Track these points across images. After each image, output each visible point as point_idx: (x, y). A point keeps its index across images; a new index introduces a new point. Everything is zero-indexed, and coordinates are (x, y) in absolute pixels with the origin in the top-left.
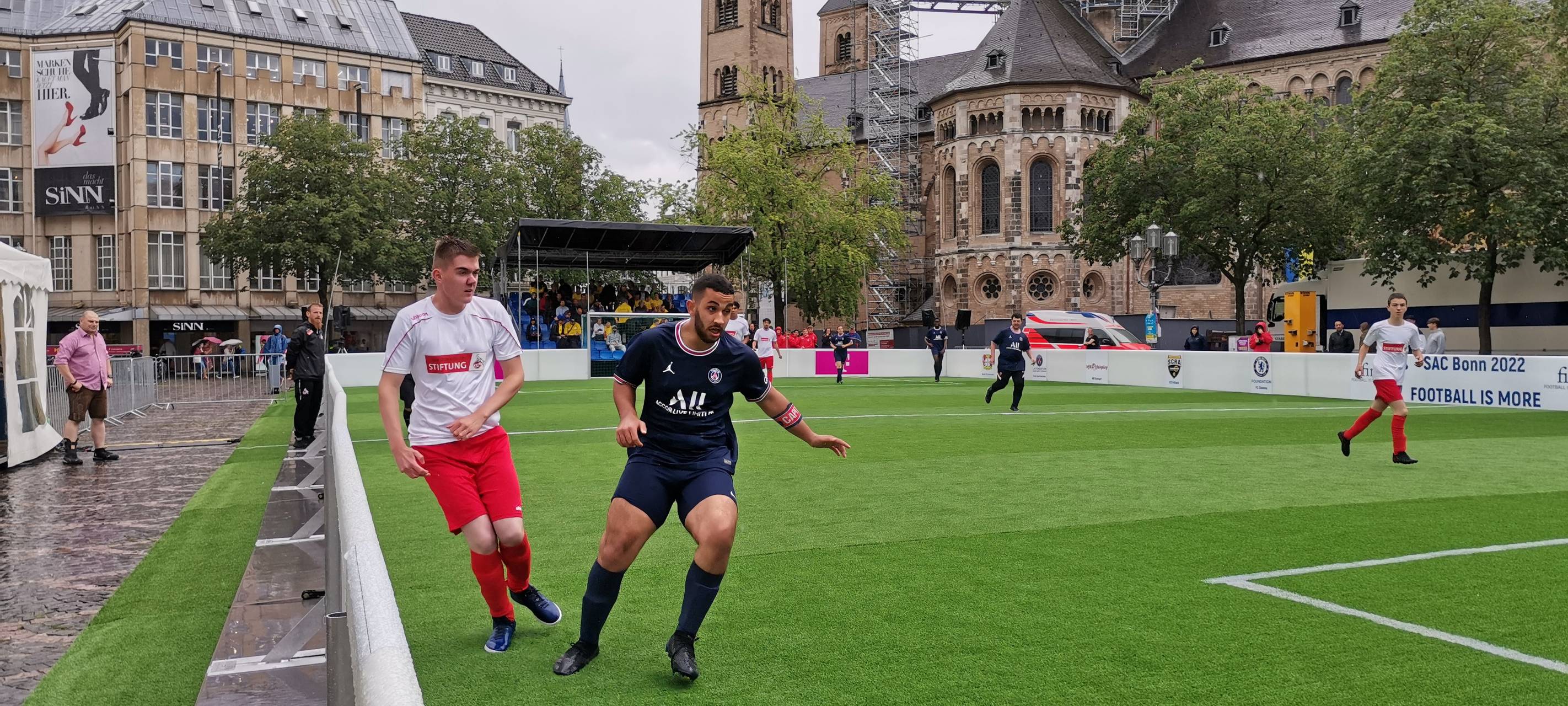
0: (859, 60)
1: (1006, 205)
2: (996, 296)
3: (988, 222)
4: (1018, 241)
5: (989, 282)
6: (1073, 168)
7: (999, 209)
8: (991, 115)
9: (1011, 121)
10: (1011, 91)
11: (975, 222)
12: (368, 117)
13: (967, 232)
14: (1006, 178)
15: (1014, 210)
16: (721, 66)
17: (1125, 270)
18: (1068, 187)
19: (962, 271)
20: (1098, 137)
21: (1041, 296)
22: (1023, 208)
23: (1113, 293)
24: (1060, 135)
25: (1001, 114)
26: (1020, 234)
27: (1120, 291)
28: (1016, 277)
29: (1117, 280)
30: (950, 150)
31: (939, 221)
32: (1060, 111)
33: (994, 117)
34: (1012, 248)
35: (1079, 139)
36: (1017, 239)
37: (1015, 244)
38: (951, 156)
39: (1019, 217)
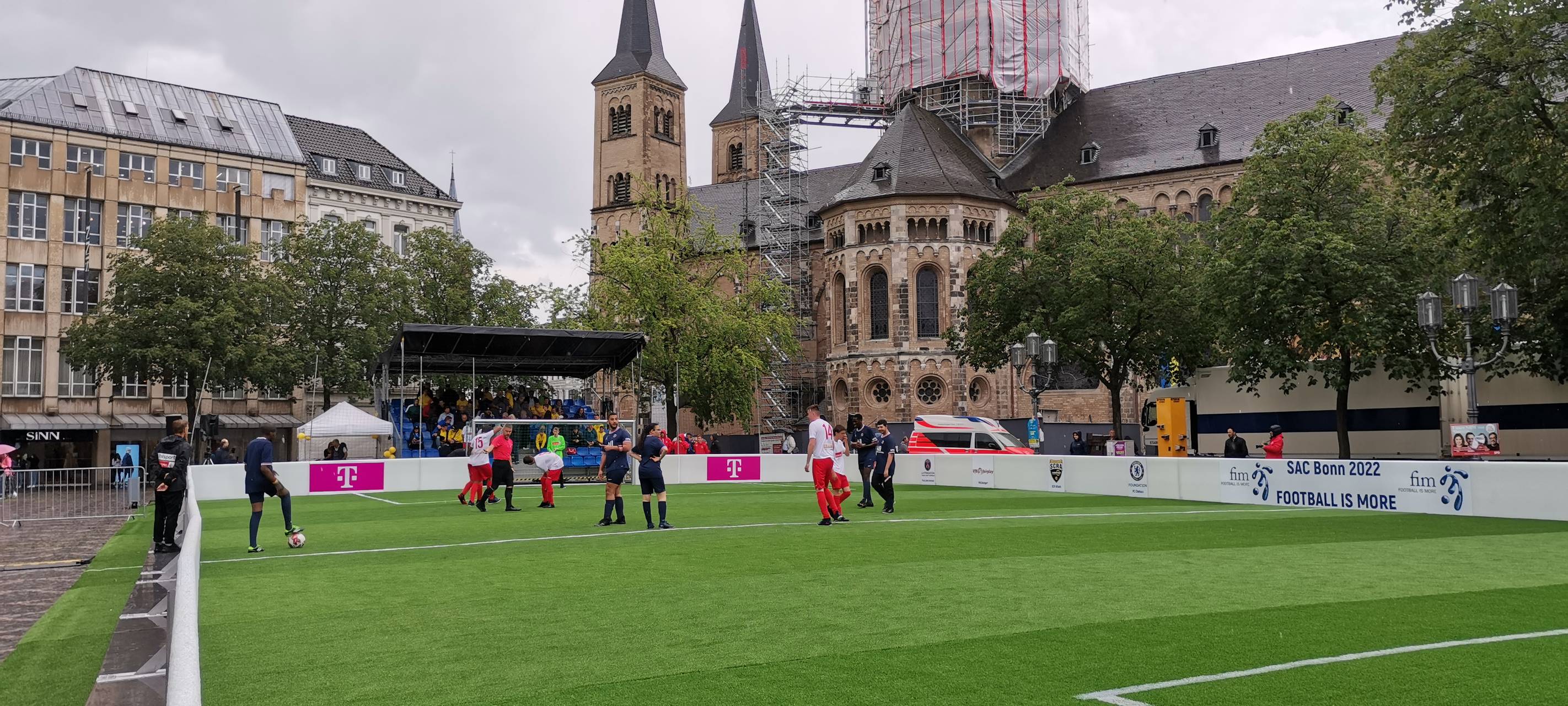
0: (750, 170)
1: (894, 311)
2: (886, 400)
3: (877, 327)
4: (906, 346)
5: (878, 386)
6: (957, 276)
7: (887, 315)
8: (878, 225)
9: (897, 231)
10: (897, 202)
11: (865, 328)
12: (247, 219)
13: (857, 338)
14: (893, 285)
15: (902, 316)
16: (614, 172)
17: (1009, 375)
18: (953, 294)
19: (853, 375)
20: (980, 247)
21: (929, 400)
22: (910, 314)
23: (998, 397)
24: (944, 244)
25: (887, 224)
26: (907, 339)
27: (1004, 395)
28: (905, 381)
29: (1001, 384)
30: (840, 257)
31: (830, 327)
32: (944, 222)
33: (881, 226)
34: (900, 353)
35: (962, 249)
36: (906, 344)
37: (903, 349)
38: (841, 263)
39: (907, 323)
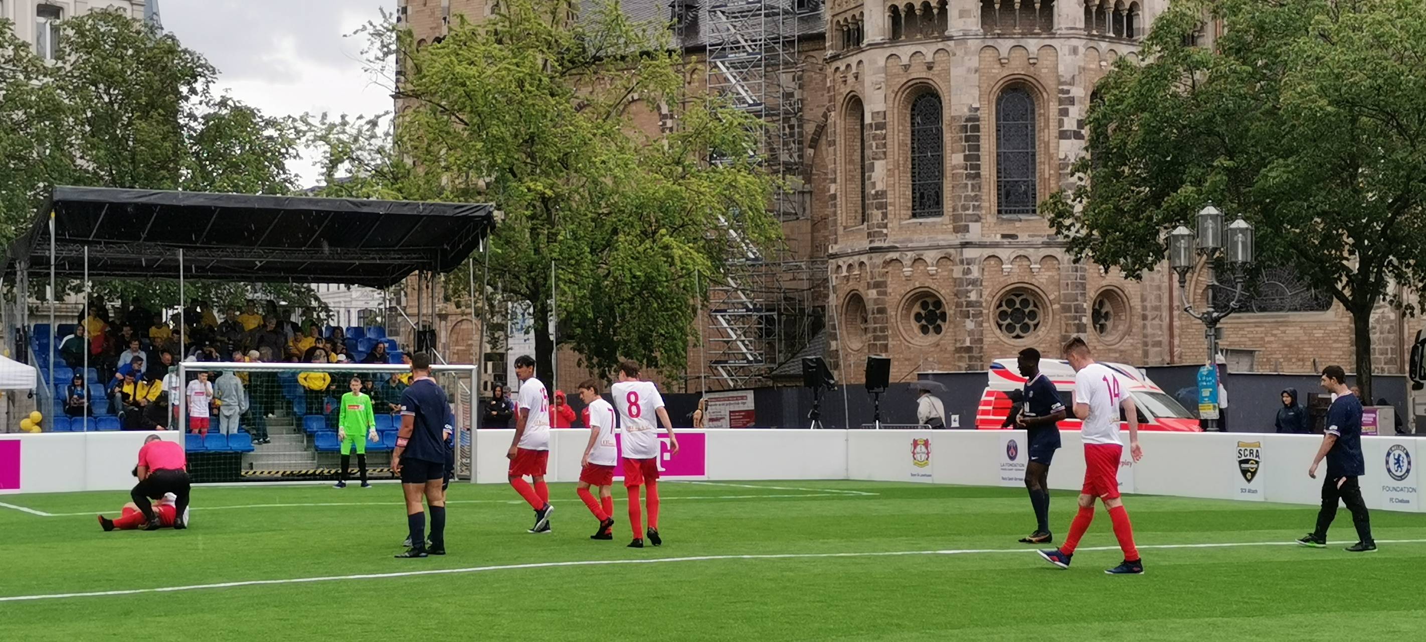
1: (954, 167)
2: (938, 330)
3: (922, 196)
4: (975, 232)
5: (924, 305)
6: (1072, 101)
7: (941, 173)
8: (926, 6)
9: (961, 17)
11: (900, 197)
13: (885, 216)
14: (954, 118)
15: (968, 176)
17: (1166, 283)
18: (1063, 135)
19: (877, 285)
20: (1115, 47)
21: (1018, 331)
22: (984, 172)
23: (1144, 327)
24: (1048, 42)
26: (978, 219)
27: (1157, 322)
28: (973, 297)
29: (1151, 302)
30: (854, 66)
31: (835, 195)
33: (931, 8)
34: (965, 245)
35: (1082, 50)
36: (974, 227)
37: (971, 237)
38: (856, 78)
39: (977, 187)
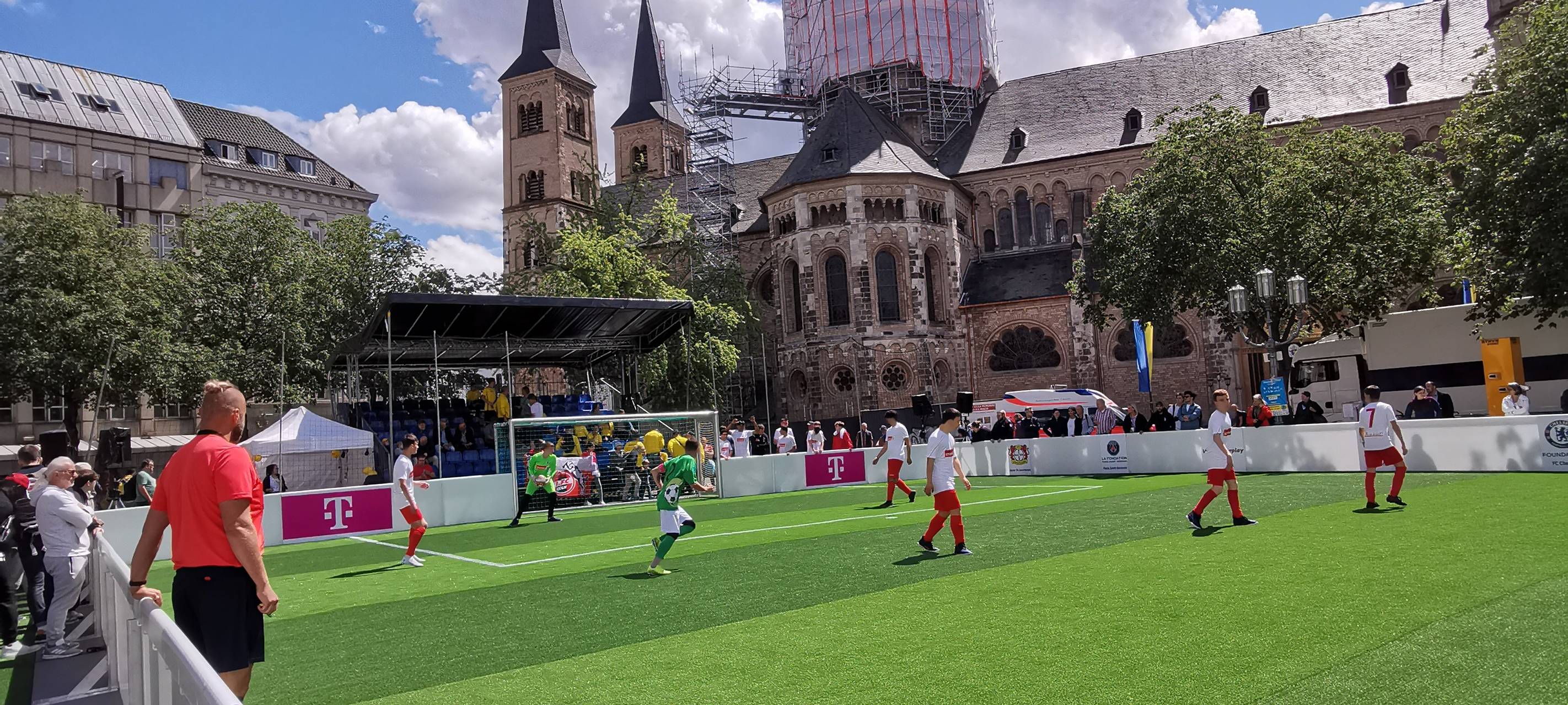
0: (656, 170)
1: (855, 295)
2: (849, 388)
3: (835, 313)
4: (870, 331)
5: (840, 374)
6: (917, 257)
7: (847, 300)
8: (833, 206)
9: (854, 212)
10: (853, 182)
11: (823, 314)
12: (133, 211)
13: (815, 325)
14: (853, 268)
15: (864, 300)
16: (525, 170)
17: (967, 356)
18: (913, 276)
19: (813, 364)
20: (934, 228)
21: (894, 386)
22: (872, 298)
23: (958, 380)
24: (902, 225)
25: (843, 205)
26: (871, 324)
27: (964, 377)
28: (871, 367)
29: (961, 366)
30: (790, 243)
31: (780, 315)
32: (900, 202)
33: (836, 208)
34: (864, 339)
35: (919, 229)
36: (869, 329)
37: (867, 334)
38: (792, 248)
39: (869, 306)
